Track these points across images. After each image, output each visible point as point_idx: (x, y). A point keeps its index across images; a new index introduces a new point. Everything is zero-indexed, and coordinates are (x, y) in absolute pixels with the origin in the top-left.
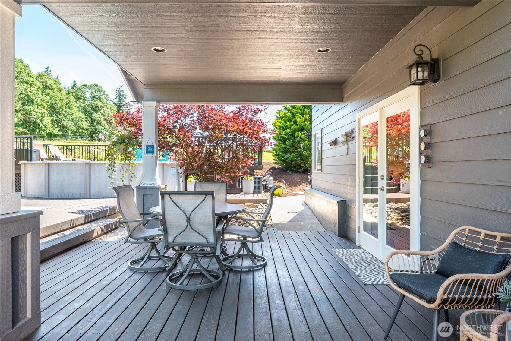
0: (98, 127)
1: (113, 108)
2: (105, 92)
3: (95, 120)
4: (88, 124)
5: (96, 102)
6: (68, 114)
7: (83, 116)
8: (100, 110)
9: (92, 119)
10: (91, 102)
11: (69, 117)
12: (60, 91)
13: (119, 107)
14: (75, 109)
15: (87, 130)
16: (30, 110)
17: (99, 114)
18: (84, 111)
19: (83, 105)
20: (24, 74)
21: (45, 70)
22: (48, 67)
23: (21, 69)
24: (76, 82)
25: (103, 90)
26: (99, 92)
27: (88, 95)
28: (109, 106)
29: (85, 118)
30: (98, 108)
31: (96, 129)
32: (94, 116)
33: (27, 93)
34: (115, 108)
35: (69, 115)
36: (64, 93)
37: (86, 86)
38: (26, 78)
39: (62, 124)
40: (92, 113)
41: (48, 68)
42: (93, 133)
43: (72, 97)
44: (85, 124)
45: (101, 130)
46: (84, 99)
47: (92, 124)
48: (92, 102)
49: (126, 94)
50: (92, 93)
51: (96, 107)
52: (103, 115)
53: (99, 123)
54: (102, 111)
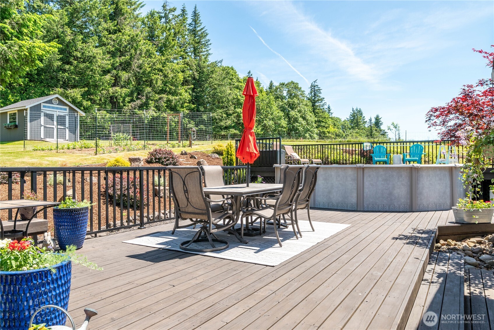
0: (295, 125)
1: (309, 104)
2: (301, 88)
3: (292, 117)
4: (286, 122)
5: (293, 100)
6: (269, 113)
7: (282, 114)
8: (296, 107)
9: (289, 117)
10: (288, 100)
11: (270, 116)
12: (262, 92)
13: (313, 103)
14: (275, 108)
15: (285, 128)
16: (240, 112)
17: (296, 112)
18: (283, 109)
19: (281, 104)
20: (235, 80)
21: (248, 75)
22: (250, 71)
23: (232, 76)
24: (273, 82)
25: (299, 86)
26: (296, 89)
27: (285, 93)
28: (305, 103)
29: (284, 116)
30: (295, 105)
31: (293, 127)
32: (291, 113)
33: (237, 97)
34: (310, 104)
35: (269, 115)
36: (264, 94)
37: (283, 84)
38: (236, 84)
39: (264, 123)
40: (289, 111)
41: (249, 73)
42: (291, 131)
43: (272, 97)
44: (284, 123)
45: (298, 128)
46: (282, 98)
47: (289, 122)
48: (290, 100)
49: (320, 89)
50: (289, 91)
51: (293, 104)
52: (300, 111)
53: (296, 120)
54: (299, 108)
